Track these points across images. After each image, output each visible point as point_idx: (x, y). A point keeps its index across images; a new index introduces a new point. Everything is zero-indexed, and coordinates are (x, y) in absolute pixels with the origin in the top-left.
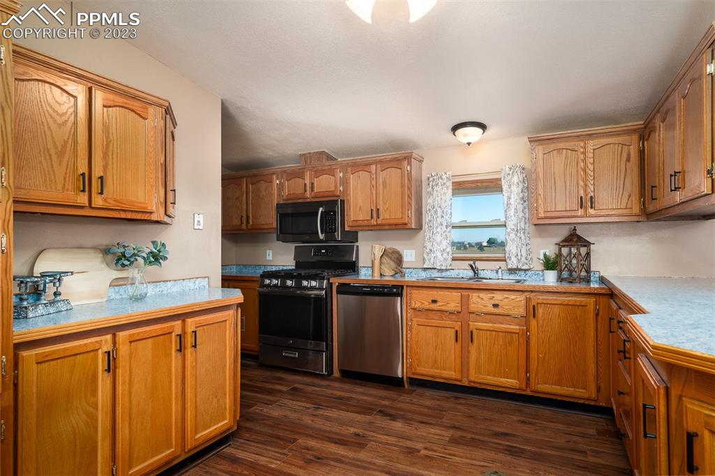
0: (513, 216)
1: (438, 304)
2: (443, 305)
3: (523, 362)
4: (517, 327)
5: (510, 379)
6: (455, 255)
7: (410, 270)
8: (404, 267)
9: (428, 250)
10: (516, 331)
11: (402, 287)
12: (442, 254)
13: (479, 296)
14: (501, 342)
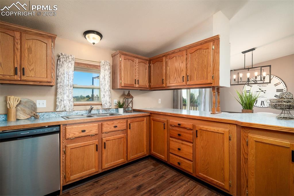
0: (107, 84)
1: (86, 132)
2: (88, 132)
3: (125, 149)
4: (123, 135)
5: (121, 159)
6: (75, 103)
7: (43, 114)
8: (38, 111)
9: (60, 100)
10: (123, 137)
11: (59, 125)
12: (70, 103)
13: (107, 124)
14: (117, 144)
